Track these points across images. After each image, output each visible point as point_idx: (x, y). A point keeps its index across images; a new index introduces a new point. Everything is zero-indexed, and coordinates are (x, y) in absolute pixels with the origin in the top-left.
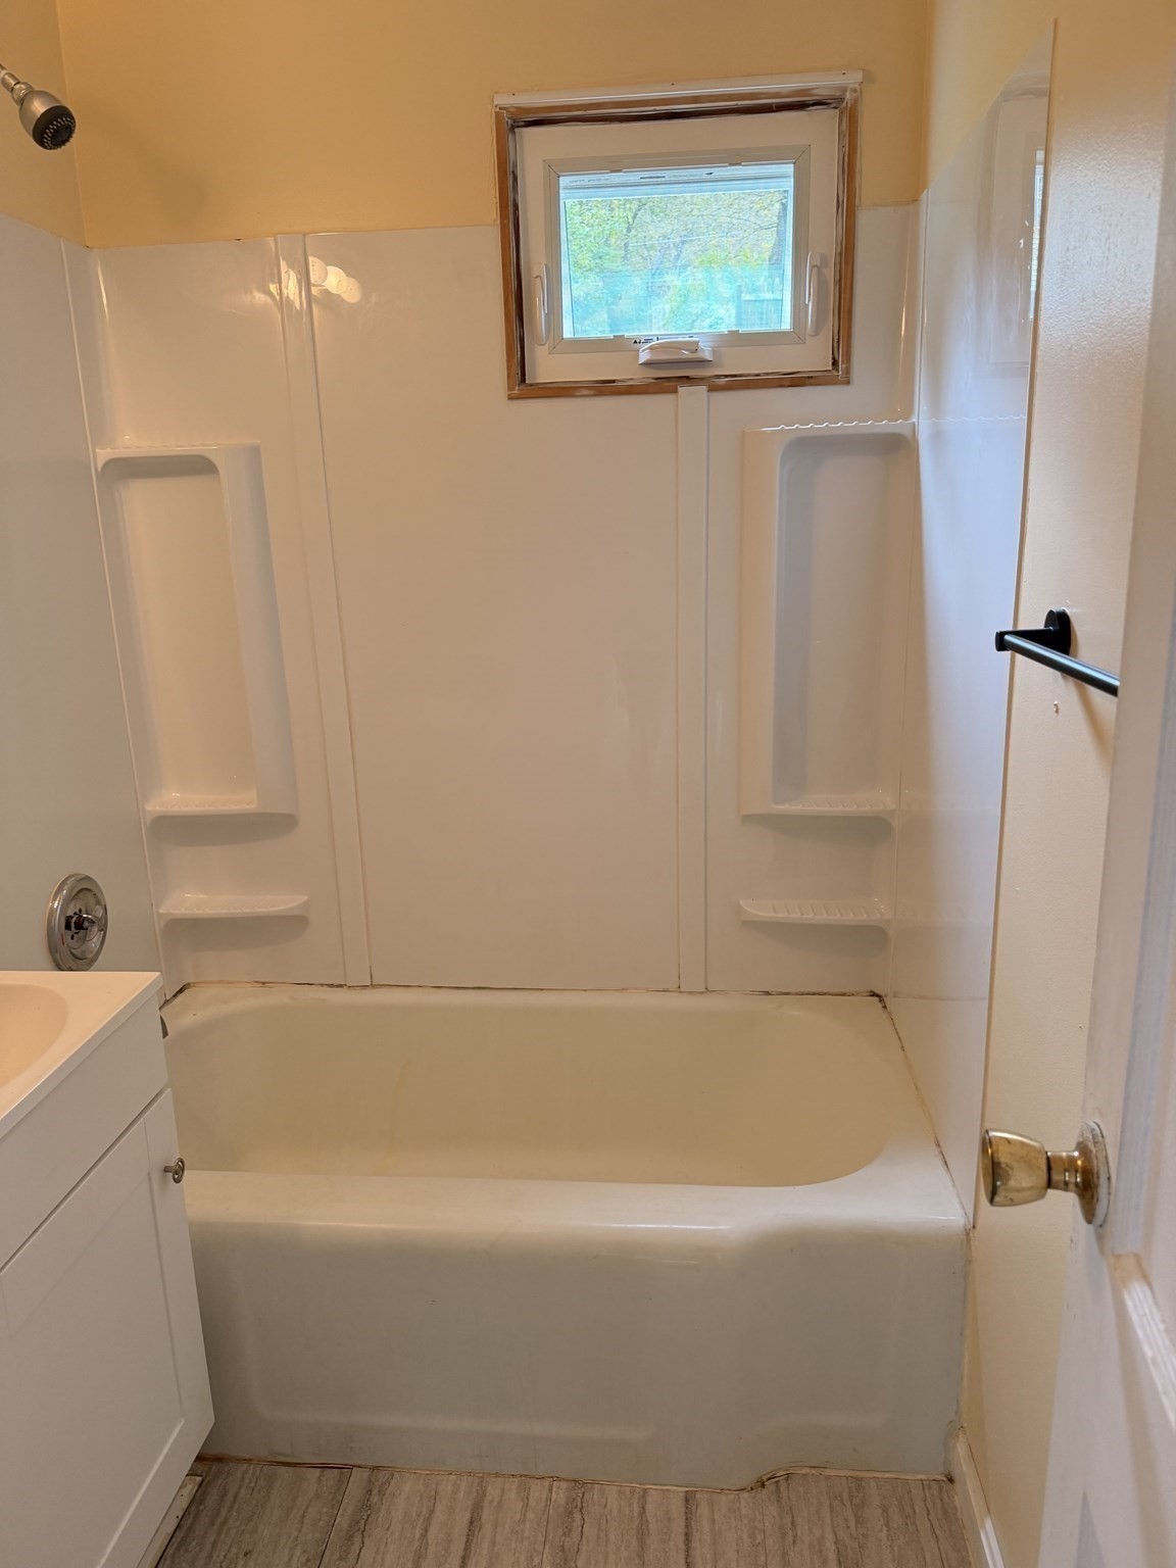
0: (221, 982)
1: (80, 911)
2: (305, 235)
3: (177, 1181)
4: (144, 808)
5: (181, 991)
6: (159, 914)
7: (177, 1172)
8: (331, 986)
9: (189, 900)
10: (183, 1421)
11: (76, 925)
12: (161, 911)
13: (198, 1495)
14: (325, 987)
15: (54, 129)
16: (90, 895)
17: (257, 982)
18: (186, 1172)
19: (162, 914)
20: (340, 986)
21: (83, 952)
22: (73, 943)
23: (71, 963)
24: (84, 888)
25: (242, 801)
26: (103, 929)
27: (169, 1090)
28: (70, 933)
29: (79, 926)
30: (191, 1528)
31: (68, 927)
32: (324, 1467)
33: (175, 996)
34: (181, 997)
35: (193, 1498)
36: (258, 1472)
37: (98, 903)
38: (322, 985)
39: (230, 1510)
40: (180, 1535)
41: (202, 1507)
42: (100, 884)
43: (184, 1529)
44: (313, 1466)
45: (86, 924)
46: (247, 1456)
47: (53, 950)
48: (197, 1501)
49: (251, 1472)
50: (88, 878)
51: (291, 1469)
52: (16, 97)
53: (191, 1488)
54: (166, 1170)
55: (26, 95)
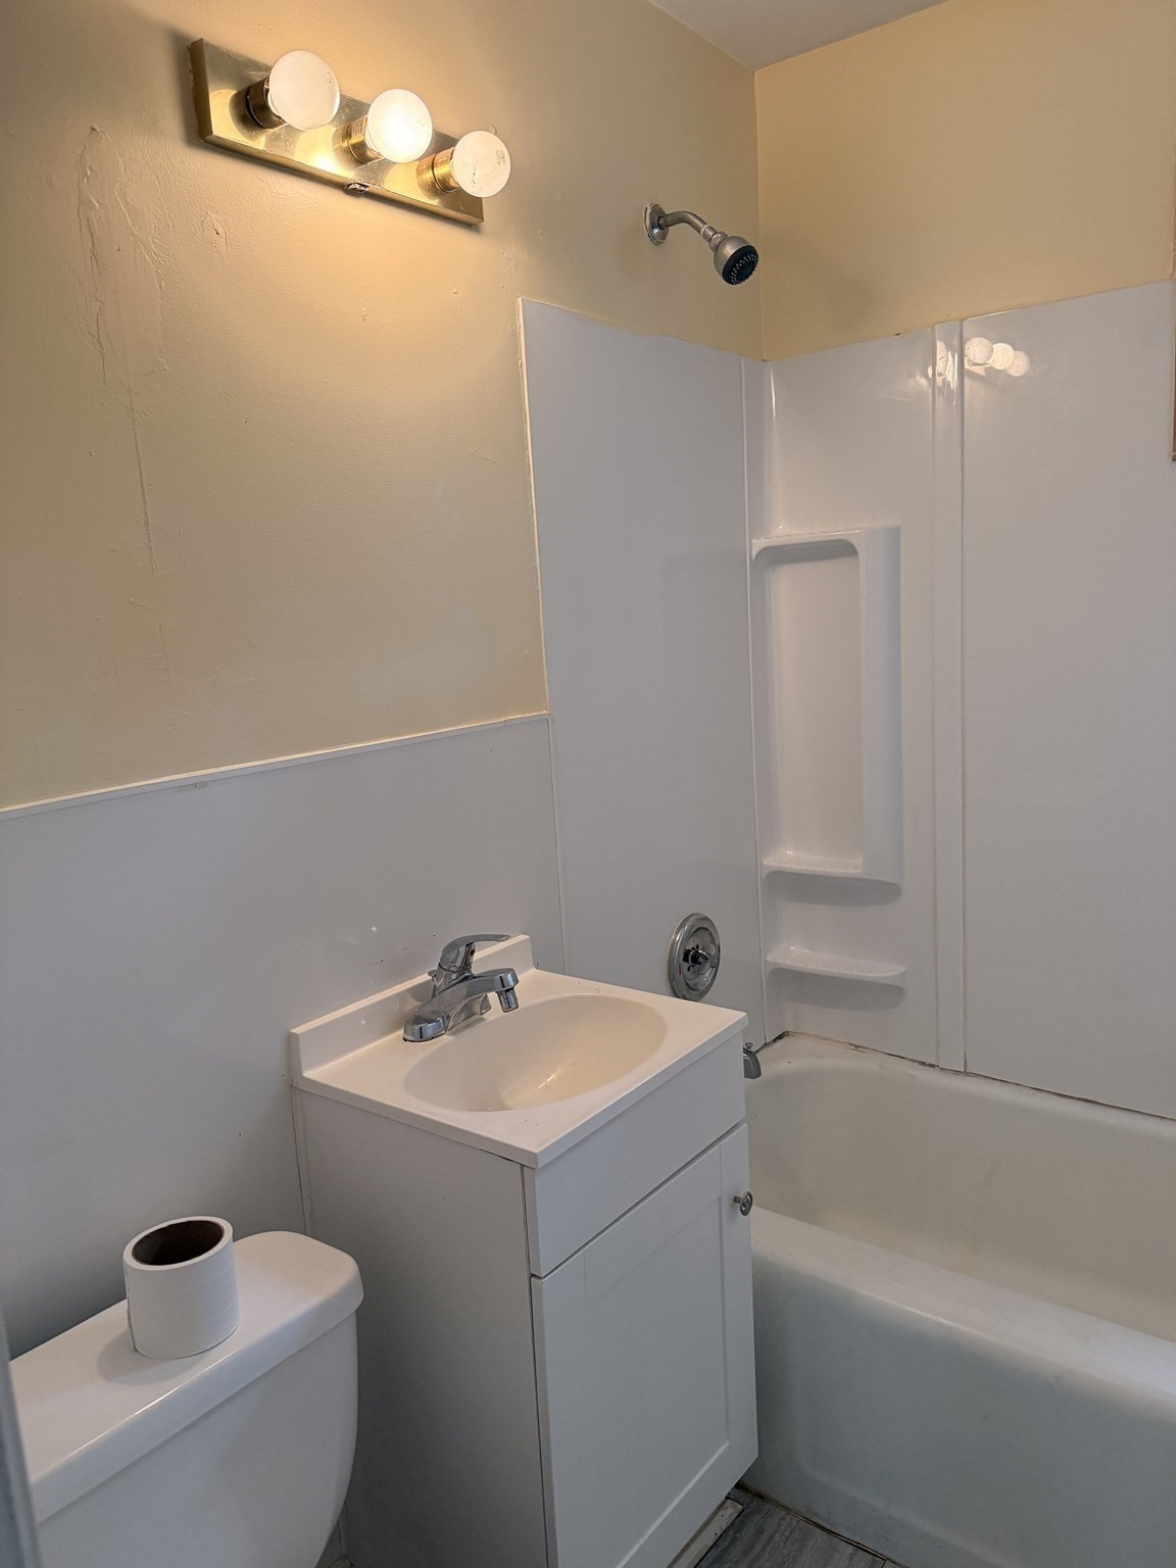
0: (817, 1036)
1: (697, 947)
2: (962, 321)
3: (745, 1213)
4: (761, 861)
5: (780, 1037)
6: (766, 961)
7: (745, 1204)
8: (923, 1064)
9: (794, 953)
10: (728, 1443)
11: (693, 958)
12: (768, 959)
13: (737, 1522)
14: (916, 1064)
15: (740, 267)
16: (707, 933)
17: (851, 1044)
18: (753, 1207)
19: (770, 962)
20: (932, 1066)
21: (696, 984)
22: (689, 975)
23: (685, 992)
24: (702, 928)
25: (849, 865)
26: (716, 966)
27: (745, 1125)
28: (686, 965)
29: (695, 960)
30: (725, 1550)
31: (685, 959)
32: (858, 1547)
33: (774, 1041)
34: (780, 1043)
35: (732, 1524)
36: (795, 1523)
37: (713, 942)
38: (914, 1061)
39: (763, 1549)
40: (715, 1553)
41: (738, 1535)
42: (716, 925)
43: (719, 1549)
44: (849, 1542)
45: (701, 959)
46: (787, 1504)
47: (671, 979)
48: (734, 1528)
49: (788, 1520)
50: (706, 919)
51: (825, 1535)
52: (712, 245)
53: (731, 1511)
54: (736, 1200)
55: (720, 243)
